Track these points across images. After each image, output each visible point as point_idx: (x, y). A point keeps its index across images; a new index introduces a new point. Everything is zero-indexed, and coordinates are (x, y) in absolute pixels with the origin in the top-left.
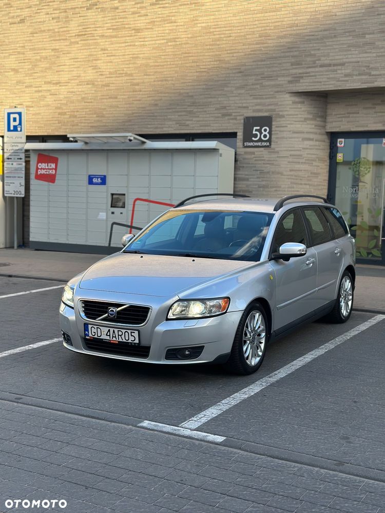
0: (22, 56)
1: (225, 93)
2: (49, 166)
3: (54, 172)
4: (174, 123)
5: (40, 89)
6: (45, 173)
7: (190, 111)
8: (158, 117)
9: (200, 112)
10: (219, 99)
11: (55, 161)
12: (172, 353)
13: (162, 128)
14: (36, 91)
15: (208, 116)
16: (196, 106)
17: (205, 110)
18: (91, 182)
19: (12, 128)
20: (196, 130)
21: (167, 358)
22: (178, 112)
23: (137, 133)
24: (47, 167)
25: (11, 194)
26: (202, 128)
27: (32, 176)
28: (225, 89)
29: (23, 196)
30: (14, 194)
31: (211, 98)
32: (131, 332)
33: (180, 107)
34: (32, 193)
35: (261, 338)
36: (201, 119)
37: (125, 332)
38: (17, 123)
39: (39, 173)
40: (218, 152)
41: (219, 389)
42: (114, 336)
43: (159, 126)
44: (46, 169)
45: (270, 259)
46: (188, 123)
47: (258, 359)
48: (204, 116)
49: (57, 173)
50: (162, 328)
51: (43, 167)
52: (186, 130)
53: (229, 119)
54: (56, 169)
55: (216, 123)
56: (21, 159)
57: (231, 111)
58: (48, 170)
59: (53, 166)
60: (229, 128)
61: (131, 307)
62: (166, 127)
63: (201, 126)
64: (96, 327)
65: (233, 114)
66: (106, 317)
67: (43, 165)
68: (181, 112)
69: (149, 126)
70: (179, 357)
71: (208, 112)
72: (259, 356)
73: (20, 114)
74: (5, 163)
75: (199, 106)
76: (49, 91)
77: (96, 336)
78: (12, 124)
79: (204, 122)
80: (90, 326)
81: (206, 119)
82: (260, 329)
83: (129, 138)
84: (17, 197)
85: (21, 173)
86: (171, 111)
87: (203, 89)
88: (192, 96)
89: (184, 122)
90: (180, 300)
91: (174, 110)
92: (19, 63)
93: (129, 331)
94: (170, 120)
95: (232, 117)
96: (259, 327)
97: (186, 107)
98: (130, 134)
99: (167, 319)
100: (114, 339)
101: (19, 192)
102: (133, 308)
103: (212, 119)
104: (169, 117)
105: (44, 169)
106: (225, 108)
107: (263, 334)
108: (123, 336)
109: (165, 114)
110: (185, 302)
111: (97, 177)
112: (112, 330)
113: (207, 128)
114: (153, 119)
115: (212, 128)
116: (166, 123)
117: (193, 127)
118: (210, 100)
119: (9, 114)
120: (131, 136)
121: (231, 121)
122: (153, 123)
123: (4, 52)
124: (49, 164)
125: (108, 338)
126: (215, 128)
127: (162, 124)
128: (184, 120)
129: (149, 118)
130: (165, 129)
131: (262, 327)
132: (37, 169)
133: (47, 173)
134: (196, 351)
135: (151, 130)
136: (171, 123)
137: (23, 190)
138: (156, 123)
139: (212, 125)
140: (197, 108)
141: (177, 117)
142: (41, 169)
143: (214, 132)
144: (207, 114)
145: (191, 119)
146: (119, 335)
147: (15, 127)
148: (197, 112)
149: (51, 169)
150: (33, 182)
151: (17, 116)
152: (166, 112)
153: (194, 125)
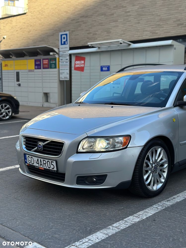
0: (69, 3)
1: (179, 11)
2: (81, 62)
3: (83, 66)
4: (149, 32)
5: (78, 21)
6: (79, 66)
7: (158, 24)
8: (140, 30)
9: (164, 24)
10: (176, 15)
11: (84, 59)
12: (81, 180)
13: (142, 36)
14: (77, 22)
15: (169, 26)
16: (162, 21)
17: (167, 23)
18: (102, 70)
19: (63, 43)
20: (162, 35)
21: (78, 183)
22: (151, 26)
23: (128, 40)
24: (80, 63)
25: (63, 79)
26: (165, 34)
27: (73, 69)
28: (180, 9)
29: (68, 79)
30: (64, 79)
31: (171, 15)
32: (51, 162)
33: (152, 23)
34: (73, 77)
35: (164, 168)
36: (164, 29)
37: (48, 161)
38: (65, 40)
39: (76, 66)
40: (173, 47)
41: (119, 210)
42: (41, 164)
43: (141, 35)
44: (79, 64)
45: (175, 105)
46: (157, 32)
47: (160, 185)
48: (167, 26)
49: (85, 66)
50: (73, 159)
51: (78, 63)
52: (156, 36)
53: (181, 27)
54: (84, 64)
55: (174, 30)
56: (67, 59)
57: (183, 22)
58: (80, 65)
59: (83, 62)
60: (181, 32)
61: (52, 142)
62: (145, 36)
63: (164, 33)
64: (30, 156)
65: (184, 24)
66: (37, 149)
67: (78, 62)
68: (153, 25)
69: (135, 36)
70: (87, 182)
71: (169, 24)
72: (161, 182)
73: (66, 35)
74: (60, 63)
75: (164, 21)
76: (83, 21)
77: (31, 164)
78: (63, 40)
79: (166, 30)
80: (27, 156)
81: (168, 28)
82: (163, 161)
83: (120, 42)
84: (66, 81)
85: (68, 67)
86: (147, 25)
87: (166, 10)
88: (160, 15)
89: (155, 31)
90: (88, 137)
91: (149, 25)
92: (68, 7)
93: (50, 161)
94: (146, 31)
95: (184, 26)
96: (162, 159)
97: (156, 22)
98: (121, 40)
99: (78, 152)
100: (41, 166)
101: (67, 78)
102: (53, 143)
103: (172, 28)
104: (146, 29)
105: (78, 64)
106: (179, 20)
107: (166, 165)
108: (46, 164)
109: (144, 28)
110: (93, 139)
111: (105, 67)
112: (39, 159)
113: (168, 34)
114: (137, 31)
115: (171, 33)
116: (145, 33)
117: (160, 34)
118: (170, 16)
119: (61, 35)
120: (121, 41)
121: (183, 28)
122: (137, 34)
123: (61, 2)
124: (81, 61)
125: (37, 165)
126: (173, 33)
127: (142, 34)
128: (154, 30)
129: (135, 31)
130: (144, 37)
131: (165, 160)
132: (75, 64)
133: (80, 66)
134: (101, 178)
135: (136, 38)
136: (147, 33)
137: (68, 76)
138: (139, 34)
139: (171, 31)
140: (163, 22)
141: (150, 29)
142: (77, 64)
143: (172, 35)
144: (169, 25)
145: (159, 29)
146: (44, 164)
147: (64, 42)
148: (163, 24)
149: (82, 64)
150: (73, 71)
151: (65, 36)
152: (145, 27)
153: (160, 33)
